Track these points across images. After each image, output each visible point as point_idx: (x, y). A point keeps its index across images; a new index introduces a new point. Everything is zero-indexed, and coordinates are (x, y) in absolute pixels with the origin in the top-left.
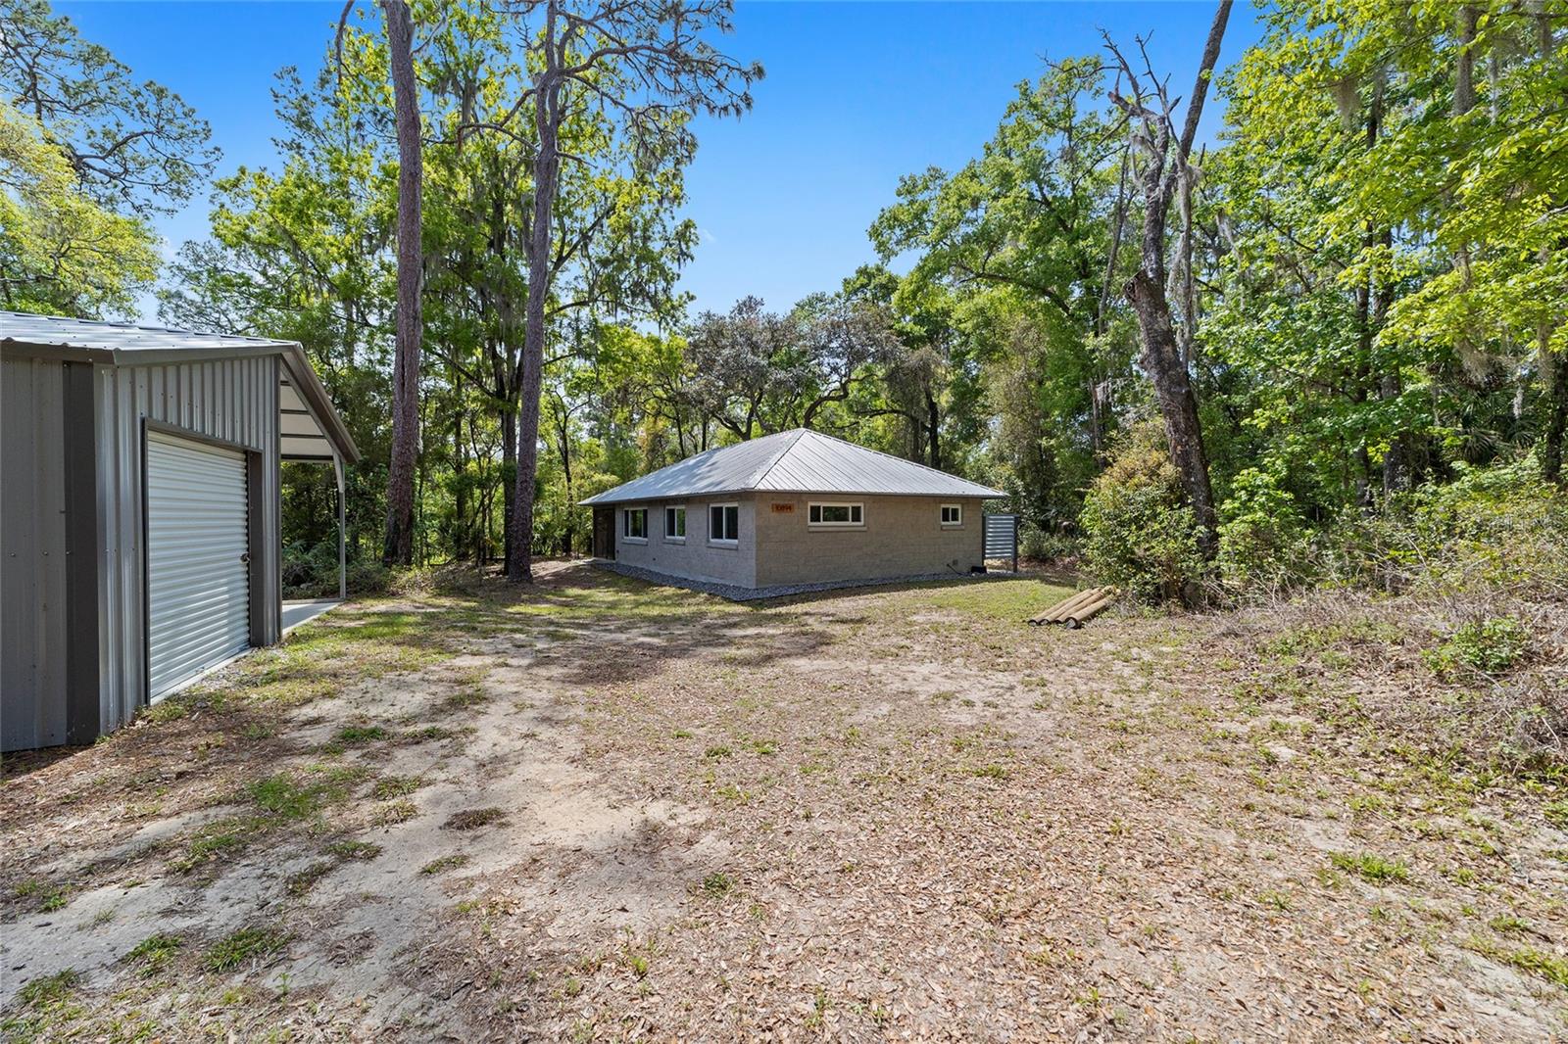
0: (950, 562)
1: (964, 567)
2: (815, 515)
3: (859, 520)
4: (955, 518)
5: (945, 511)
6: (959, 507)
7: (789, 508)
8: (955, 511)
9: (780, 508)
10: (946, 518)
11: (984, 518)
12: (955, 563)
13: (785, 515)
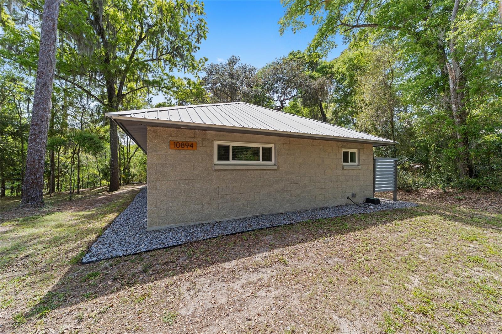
0: (350, 195)
1: (360, 199)
2: (223, 153)
3: (270, 160)
4: (353, 160)
5: (346, 154)
6: (356, 151)
7: (191, 145)
8: (353, 154)
9: (178, 145)
10: (345, 160)
11: (374, 160)
12: (354, 196)
13: (185, 153)
